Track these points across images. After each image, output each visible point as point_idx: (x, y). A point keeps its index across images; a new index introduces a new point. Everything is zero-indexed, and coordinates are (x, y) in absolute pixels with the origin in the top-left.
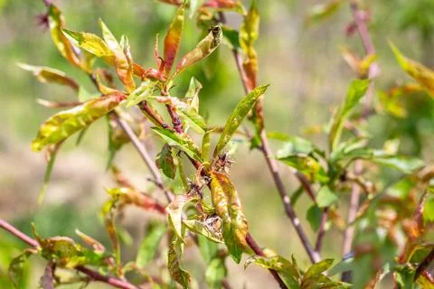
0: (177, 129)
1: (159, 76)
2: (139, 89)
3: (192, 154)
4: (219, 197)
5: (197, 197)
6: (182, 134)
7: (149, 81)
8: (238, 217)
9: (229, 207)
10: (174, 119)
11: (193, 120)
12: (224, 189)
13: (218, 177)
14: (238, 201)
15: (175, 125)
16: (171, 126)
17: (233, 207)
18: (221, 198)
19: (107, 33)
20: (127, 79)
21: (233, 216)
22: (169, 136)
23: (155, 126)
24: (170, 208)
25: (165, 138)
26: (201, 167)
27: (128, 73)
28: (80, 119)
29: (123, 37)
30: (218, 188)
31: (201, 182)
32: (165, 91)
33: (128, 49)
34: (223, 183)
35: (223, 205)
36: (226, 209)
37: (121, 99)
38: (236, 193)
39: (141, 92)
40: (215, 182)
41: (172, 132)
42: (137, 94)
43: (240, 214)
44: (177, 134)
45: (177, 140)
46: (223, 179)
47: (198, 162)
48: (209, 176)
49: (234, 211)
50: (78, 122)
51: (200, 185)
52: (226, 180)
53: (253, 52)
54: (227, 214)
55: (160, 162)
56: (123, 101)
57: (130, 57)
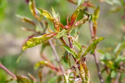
0: (71, 47)
1: (68, 28)
2: (61, 32)
3: (75, 56)
4: (82, 72)
5: (74, 71)
6: (72, 49)
7: (65, 30)
8: (88, 80)
9: (86, 76)
10: (70, 43)
11: (78, 45)
12: (84, 70)
13: (83, 65)
14: (89, 75)
15: (70, 45)
16: (69, 45)
17: (87, 77)
18: (83, 73)
19: (53, 12)
20: (58, 28)
21: (87, 80)
22: (68, 49)
23: (64, 45)
24: (65, 74)
25: (67, 49)
26: (77, 61)
27: (59, 26)
28: (40, 40)
29: (58, 13)
30: (82, 69)
31: (76, 66)
32: (69, 33)
33: (59, 18)
34: (84, 68)
35: (84, 75)
36: (84, 77)
37: (55, 35)
38: (88, 72)
39: (62, 33)
40: (81, 67)
41: (69, 48)
42: (60, 34)
43: (89, 79)
44: (71, 49)
45: (70, 51)
46: (84, 66)
47: (76, 59)
48: (79, 64)
49: (87, 78)
50: (40, 41)
51: (76, 67)
52: (86, 67)
53: (96, 22)
54: (84, 79)
55: (63, 57)
56: (55, 36)
57: (60, 21)
